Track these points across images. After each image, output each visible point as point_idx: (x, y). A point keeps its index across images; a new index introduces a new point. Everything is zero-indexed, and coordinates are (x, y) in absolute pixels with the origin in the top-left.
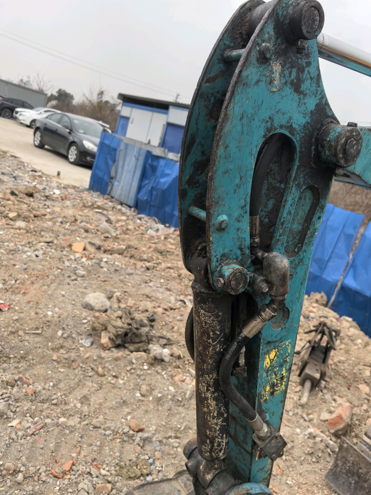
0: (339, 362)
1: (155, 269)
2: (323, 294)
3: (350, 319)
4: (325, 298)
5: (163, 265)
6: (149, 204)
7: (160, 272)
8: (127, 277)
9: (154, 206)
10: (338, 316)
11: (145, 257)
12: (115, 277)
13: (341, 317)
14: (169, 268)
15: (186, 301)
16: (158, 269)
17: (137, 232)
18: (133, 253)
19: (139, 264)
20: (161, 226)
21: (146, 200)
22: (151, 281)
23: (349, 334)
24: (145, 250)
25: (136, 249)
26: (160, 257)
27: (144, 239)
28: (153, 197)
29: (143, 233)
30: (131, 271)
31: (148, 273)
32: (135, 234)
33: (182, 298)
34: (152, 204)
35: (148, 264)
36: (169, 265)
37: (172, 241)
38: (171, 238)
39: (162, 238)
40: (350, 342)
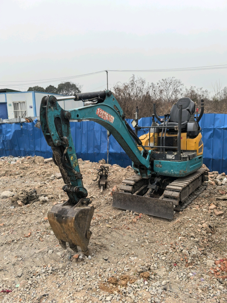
0: (114, 179)
1: (25, 176)
2: (103, 159)
3: (116, 164)
4: (104, 161)
5: (28, 173)
6: (4, 150)
7: (28, 176)
8: (13, 183)
9: (7, 150)
10: (111, 165)
11: (17, 173)
12: (8, 185)
13: (112, 165)
14: (31, 173)
15: (46, 183)
16: (26, 175)
17: (6, 165)
18: (10, 173)
19: (16, 176)
20: (16, 158)
21: (2, 148)
22: (25, 181)
23: (116, 169)
24: (15, 170)
25: (11, 171)
26: (24, 171)
27: (11, 167)
28: (5, 145)
29: (9, 164)
30: (14, 181)
31: (23, 178)
32: (5, 166)
33: (43, 182)
34: (6, 149)
35: (21, 175)
36: (31, 172)
37: (26, 162)
38: (25, 161)
39: (21, 163)
40: (117, 172)
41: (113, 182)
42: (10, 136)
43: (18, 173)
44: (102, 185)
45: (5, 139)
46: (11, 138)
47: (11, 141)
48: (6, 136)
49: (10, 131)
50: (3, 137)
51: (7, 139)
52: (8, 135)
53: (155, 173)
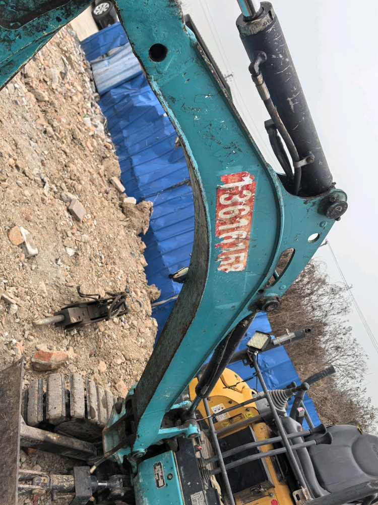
0: (109, 336)
1: (51, 139)
2: (159, 292)
3: (156, 324)
4: (158, 296)
5: (64, 146)
6: (113, 105)
7: (52, 145)
8: (20, 117)
9: (115, 110)
10: (150, 313)
11: (55, 123)
13: (152, 316)
14: (65, 153)
15: (47, 185)
16: (54, 141)
17: (76, 108)
18: (49, 110)
19: (42, 120)
20: (101, 127)
21: (115, 99)
22: (36, 142)
23: (142, 330)
24: (64, 121)
25: (56, 111)
26: (69, 140)
27: (75, 117)
28: (121, 103)
29: (81, 114)
30: (28, 118)
31: (42, 135)
32: (73, 106)
33: (46, 179)
34: (115, 106)
35: (50, 129)
36: (67, 151)
37: (95, 144)
38: (97, 141)
39: (91, 134)
41: (97, 339)
42: (141, 102)
43: (55, 125)
44: (66, 317)
45: (132, 97)
46: (137, 105)
47: (133, 107)
48: (137, 96)
49: (149, 99)
50: (135, 92)
51: (133, 99)
52: (141, 98)
53: (134, 470)
